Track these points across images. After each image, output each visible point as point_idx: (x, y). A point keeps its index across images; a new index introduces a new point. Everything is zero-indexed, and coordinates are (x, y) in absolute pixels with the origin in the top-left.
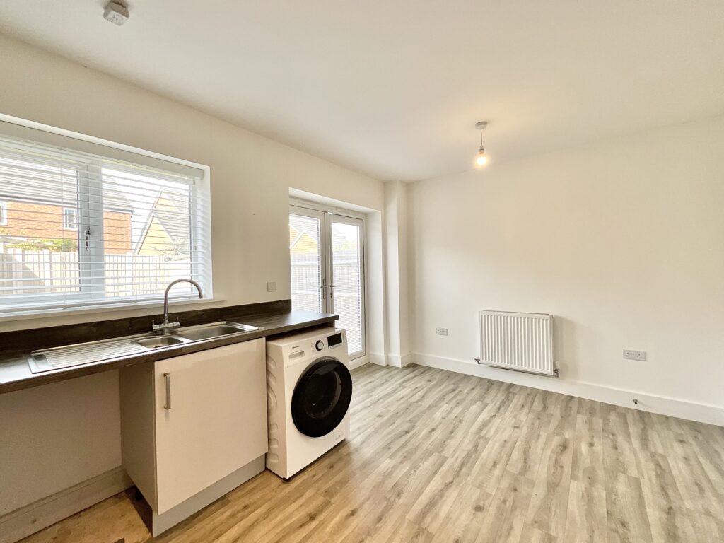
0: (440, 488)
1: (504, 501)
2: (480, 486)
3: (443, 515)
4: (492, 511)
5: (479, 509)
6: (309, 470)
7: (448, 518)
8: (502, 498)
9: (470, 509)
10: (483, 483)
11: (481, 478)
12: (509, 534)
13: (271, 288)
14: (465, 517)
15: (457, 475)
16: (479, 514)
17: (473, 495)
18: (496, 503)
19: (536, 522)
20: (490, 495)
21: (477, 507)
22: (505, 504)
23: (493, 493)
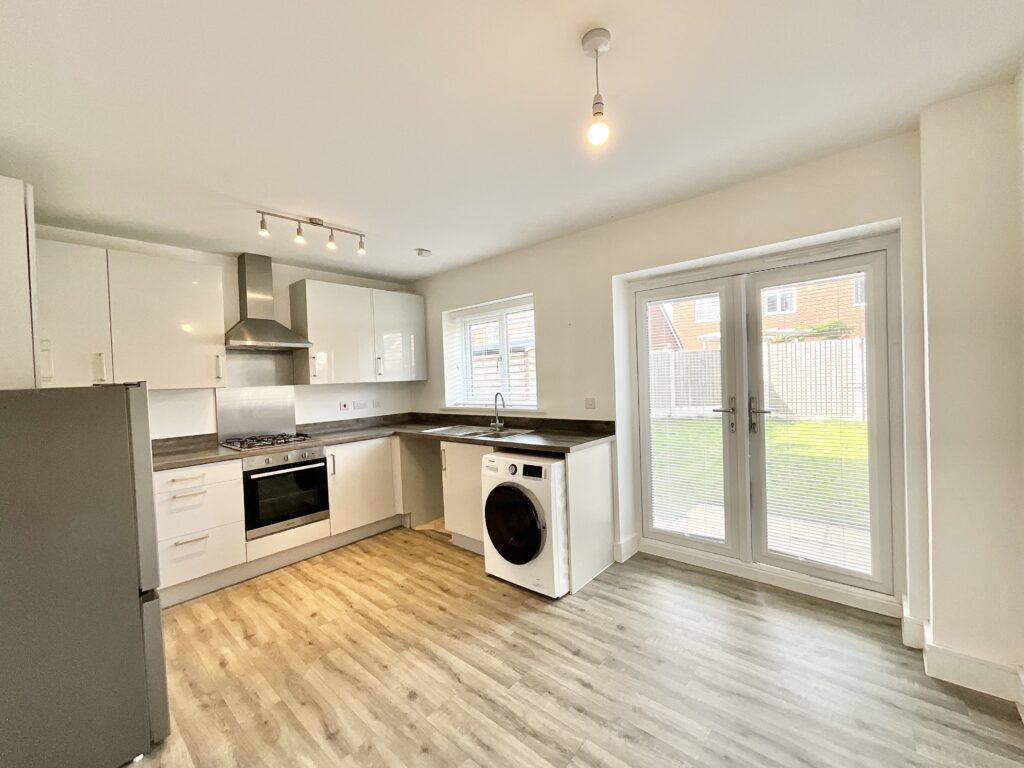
0: (453, 668)
1: (412, 727)
2: (444, 708)
3: (418, 664)
4: (405, 708)
5: (412, 695)
6: (503, 584)
7: (412, 666)
8: (417, 725)
9: (414, 687)
10: (448, 714)
11: (460, 715)
12: (371, 711)
13: (590, 404)
14: (408, 681)
15: (470, 689)
16: (406, 694)
17: (436, 697)
18: (414, 717)
19: (370, 748)
20: (427, 715)
21: (415, 694)
22: (407, 725)
23: (428, 719)
